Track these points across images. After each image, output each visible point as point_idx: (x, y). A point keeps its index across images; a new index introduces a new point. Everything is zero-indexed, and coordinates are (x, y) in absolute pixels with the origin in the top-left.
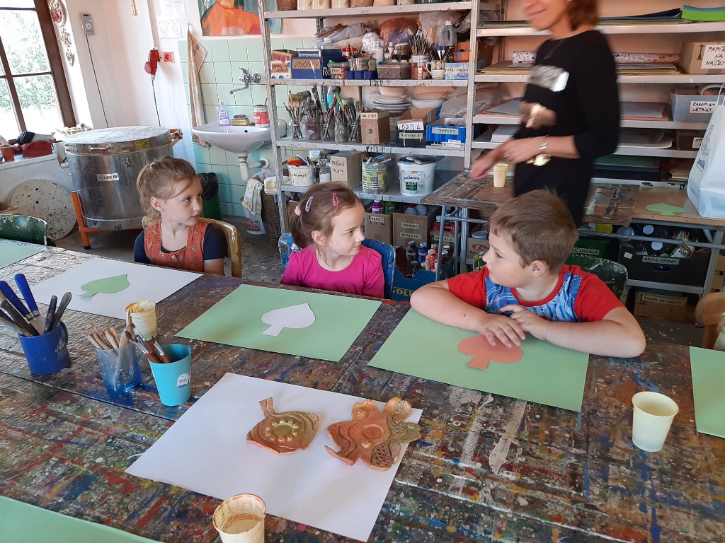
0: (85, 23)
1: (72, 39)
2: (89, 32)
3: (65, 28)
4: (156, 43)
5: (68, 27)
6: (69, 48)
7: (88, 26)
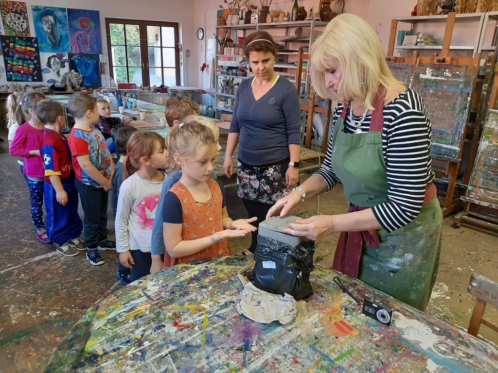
0: (187, 52)
1: (182, 57)
2: (188, 56)
3: (181, 54)
4: (205, 61)
5: (182, 54)
6: (181, 61)
7: (188, 54)
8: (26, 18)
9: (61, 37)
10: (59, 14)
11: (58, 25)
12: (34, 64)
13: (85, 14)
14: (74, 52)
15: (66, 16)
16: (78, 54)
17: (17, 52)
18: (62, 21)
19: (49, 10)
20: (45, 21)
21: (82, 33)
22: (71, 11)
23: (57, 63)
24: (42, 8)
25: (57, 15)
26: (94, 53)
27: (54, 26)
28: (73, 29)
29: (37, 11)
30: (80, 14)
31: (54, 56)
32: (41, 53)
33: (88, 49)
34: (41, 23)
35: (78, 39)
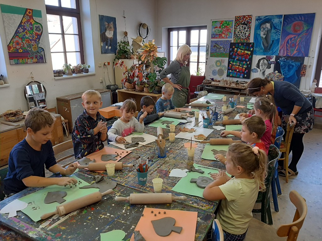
8: (249, 28)
9: (273, 41)
10: (276, 21)
11: (273, 31)
12: (247, 65)
13: (300, 18)
14: (281, 55)
15: (281, 22)
16: (284, 57)
17: (238, 55)
18: (277, 27)
19: (268, 18)
20: (263, 28)
21: (293, 36)
22: (287, 17)
23: (265, 64)
24: (263, 17)
25: (274, 22)
26: (300, 56)
27: (269, 32)
28: (285, 33)
29: (259, 21)
30: (295, 19)
31: (264, 58)
32: (254, 56)
33: (295, 52)
34: (260, 30)
35: (288, 42)
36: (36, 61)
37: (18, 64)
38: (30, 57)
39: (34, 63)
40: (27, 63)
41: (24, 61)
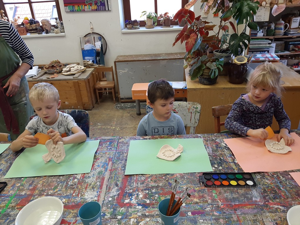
36: (96, 8)
37: (73, 11)
38: (87, 4)
39: (93, 11)
40: (84, 10)
41: (81, 8)
